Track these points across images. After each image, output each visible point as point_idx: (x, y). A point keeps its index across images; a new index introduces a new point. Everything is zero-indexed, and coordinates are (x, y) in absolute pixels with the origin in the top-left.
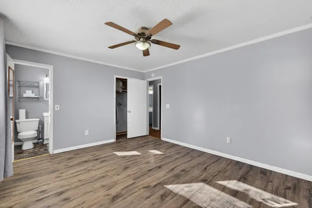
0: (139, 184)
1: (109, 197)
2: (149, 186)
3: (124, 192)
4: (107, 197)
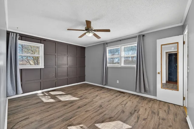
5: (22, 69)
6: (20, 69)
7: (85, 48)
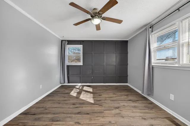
0: (103, 109)
1: (120, 109)
2: (100, 106)
3: (113, 109)
4: (121, 110)
5: (69, 65)
6: (67, 66)
7: (127, 42)
